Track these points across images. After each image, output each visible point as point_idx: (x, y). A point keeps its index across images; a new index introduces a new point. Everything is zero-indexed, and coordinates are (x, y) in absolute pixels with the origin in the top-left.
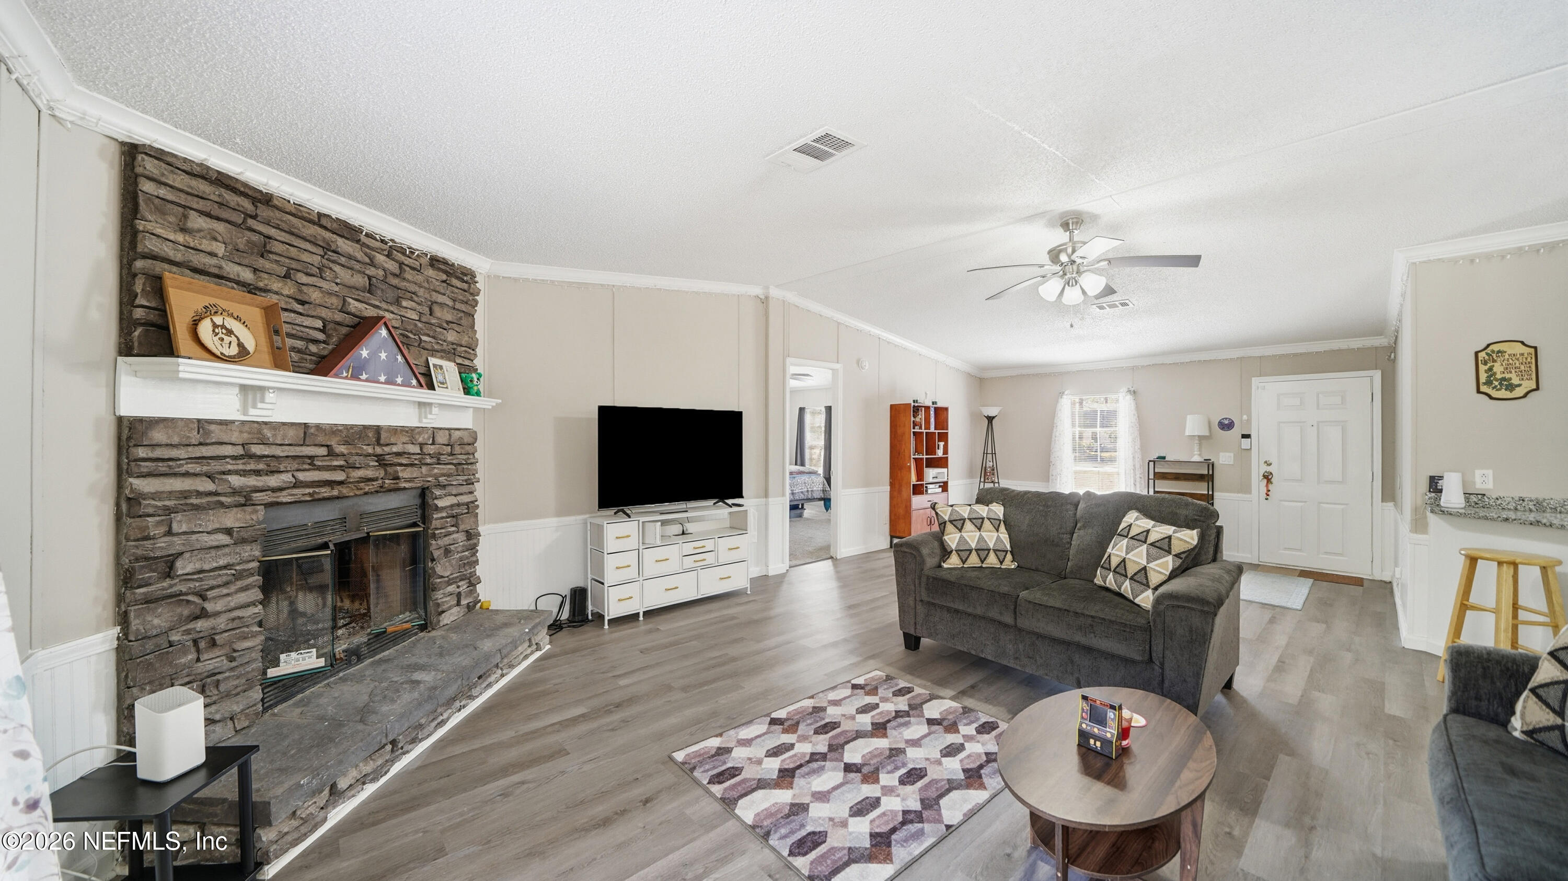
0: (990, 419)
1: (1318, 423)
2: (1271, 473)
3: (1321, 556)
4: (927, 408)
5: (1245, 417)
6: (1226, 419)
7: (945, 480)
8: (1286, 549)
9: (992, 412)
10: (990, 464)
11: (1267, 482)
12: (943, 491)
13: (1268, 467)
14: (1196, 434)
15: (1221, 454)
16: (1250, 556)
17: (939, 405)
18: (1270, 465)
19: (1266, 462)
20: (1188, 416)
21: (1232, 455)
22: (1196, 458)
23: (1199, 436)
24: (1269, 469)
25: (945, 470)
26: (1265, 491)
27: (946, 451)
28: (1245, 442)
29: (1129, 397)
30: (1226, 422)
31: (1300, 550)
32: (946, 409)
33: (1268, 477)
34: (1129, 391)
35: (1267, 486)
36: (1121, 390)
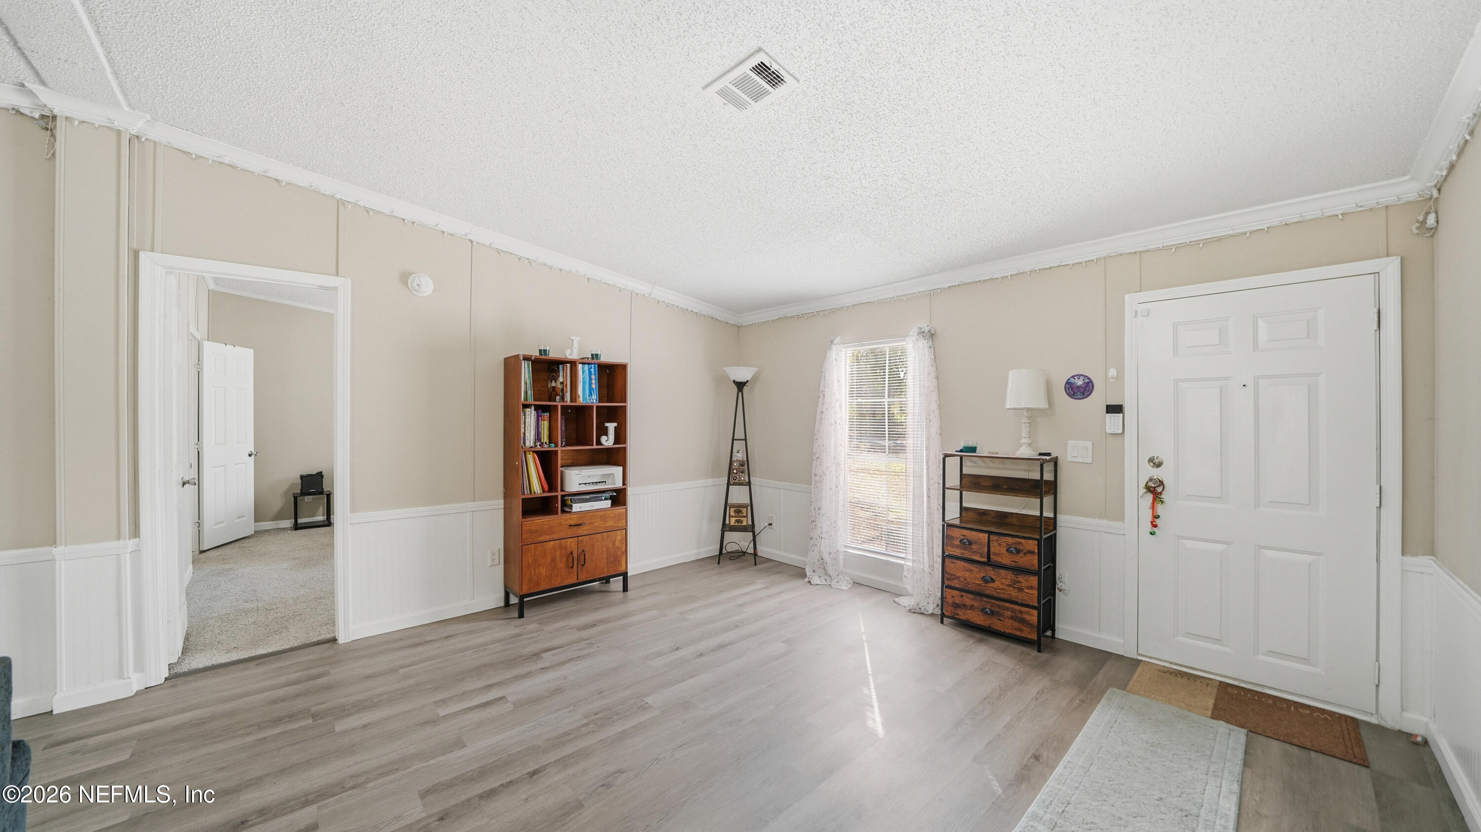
0: (740, 386)
1: (1256, 379)
2: (1161, 483)
3: (1261, 657)
4: (573, 364)
5: (1113, 372)
6: (1079, 376)
7: (619, 484)
8: (1188, 634)
9: (742, 374)
10: (739, 456)
11: (1154, 500)
12: (613, 505)
13: (1156, 470)
14: (1023, 405)
15: (1071, 443)
16: (1122, 641)
17: (605, 359)
18: (1159, 465)
19: (1151, 460)
20: (1011, 372)
21: (1089, 444)
22: (1025, 452)
23: (1028, 409)
24: (1157, 473)
25: (618, 471)
26: (1150, 519)
27: (620, 436)
28: (1114, 419)
29: (923, 344)
30: (1080, 382)
31: (1217, 641)
32: (623, 367)
33: (1155, 490)
34: (921, 333)
35: (1153, 507)
36: (911, 333)
